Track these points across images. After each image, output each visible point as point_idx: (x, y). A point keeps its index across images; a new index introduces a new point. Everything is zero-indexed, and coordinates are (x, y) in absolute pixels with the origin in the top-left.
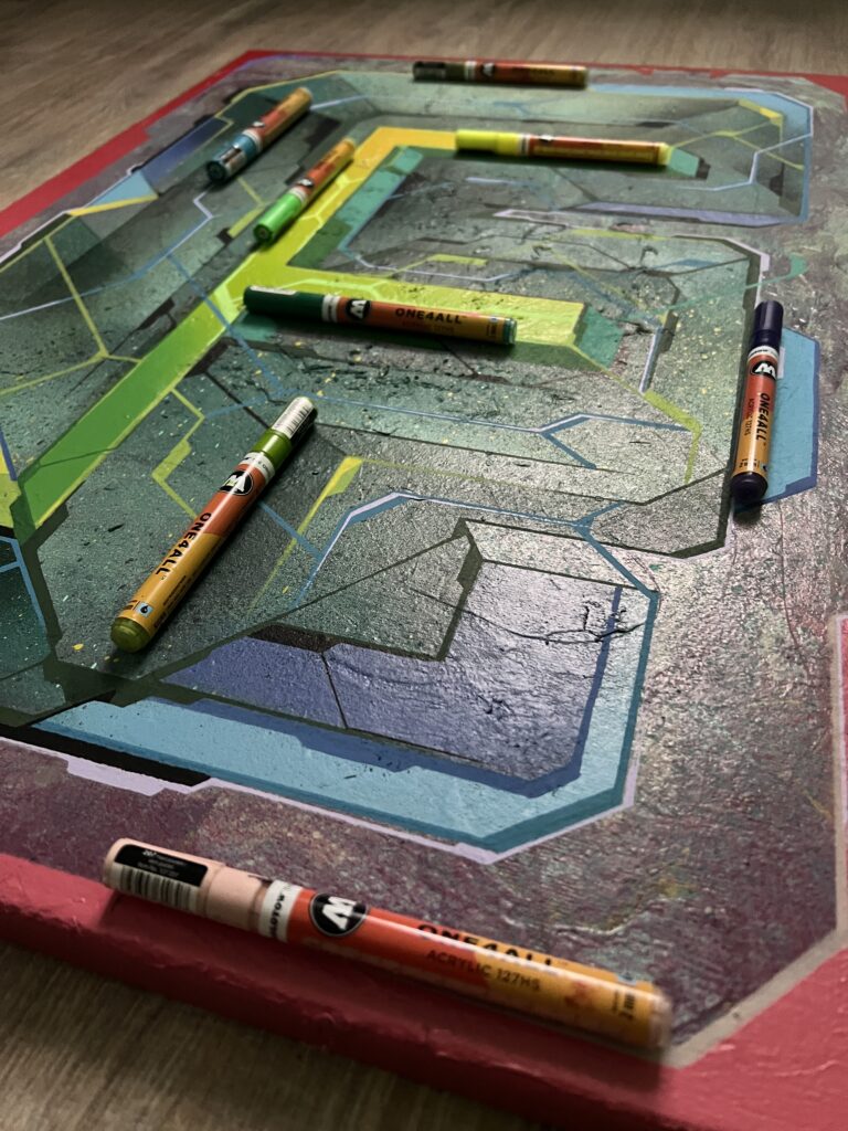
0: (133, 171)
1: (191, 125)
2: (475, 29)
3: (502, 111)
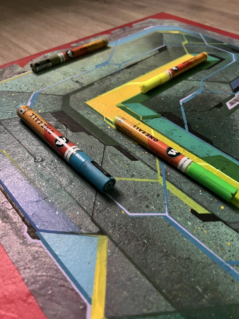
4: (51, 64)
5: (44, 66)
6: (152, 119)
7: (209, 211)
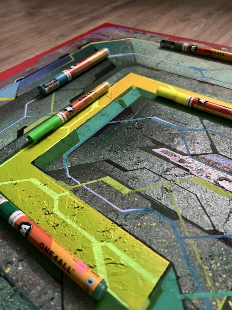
0: (17, 81)
1: (57, 59)
2: (205, 20)
3: (191, 73)
4: (173, 46)
5: (167, 45)
6: (120, 104)
7: (25, 134)
